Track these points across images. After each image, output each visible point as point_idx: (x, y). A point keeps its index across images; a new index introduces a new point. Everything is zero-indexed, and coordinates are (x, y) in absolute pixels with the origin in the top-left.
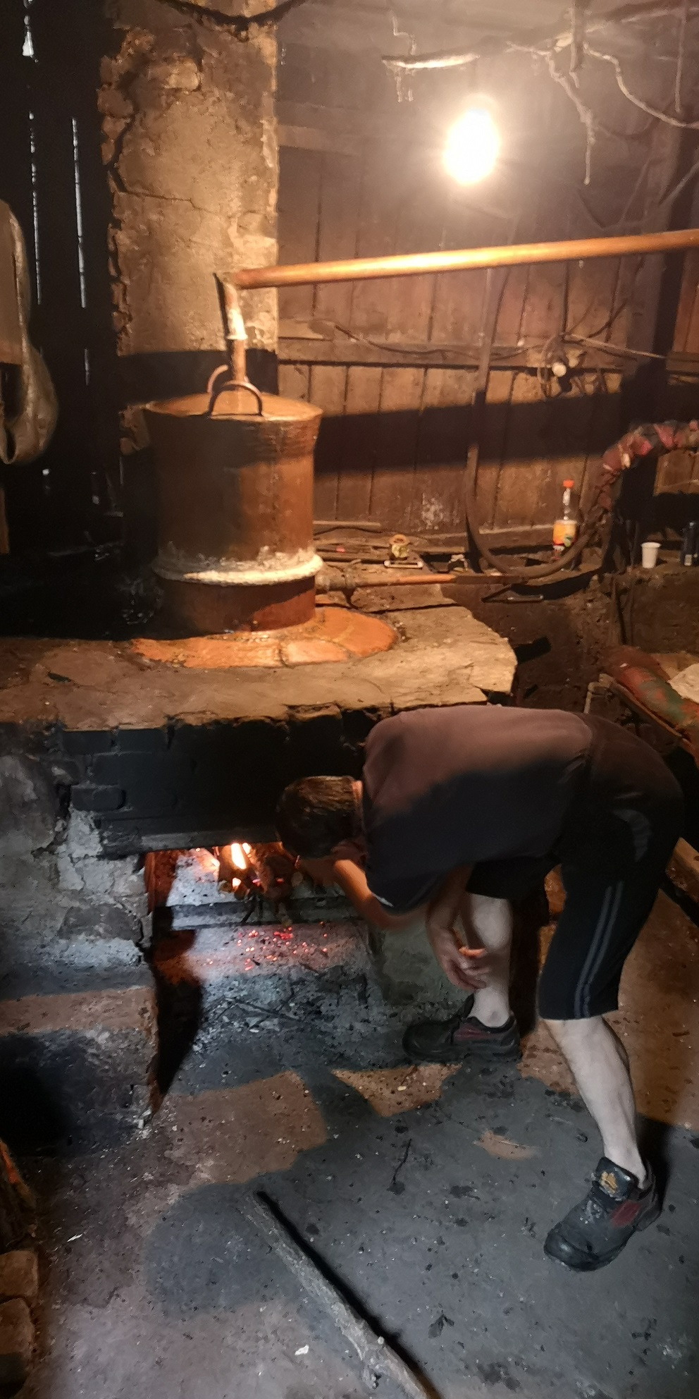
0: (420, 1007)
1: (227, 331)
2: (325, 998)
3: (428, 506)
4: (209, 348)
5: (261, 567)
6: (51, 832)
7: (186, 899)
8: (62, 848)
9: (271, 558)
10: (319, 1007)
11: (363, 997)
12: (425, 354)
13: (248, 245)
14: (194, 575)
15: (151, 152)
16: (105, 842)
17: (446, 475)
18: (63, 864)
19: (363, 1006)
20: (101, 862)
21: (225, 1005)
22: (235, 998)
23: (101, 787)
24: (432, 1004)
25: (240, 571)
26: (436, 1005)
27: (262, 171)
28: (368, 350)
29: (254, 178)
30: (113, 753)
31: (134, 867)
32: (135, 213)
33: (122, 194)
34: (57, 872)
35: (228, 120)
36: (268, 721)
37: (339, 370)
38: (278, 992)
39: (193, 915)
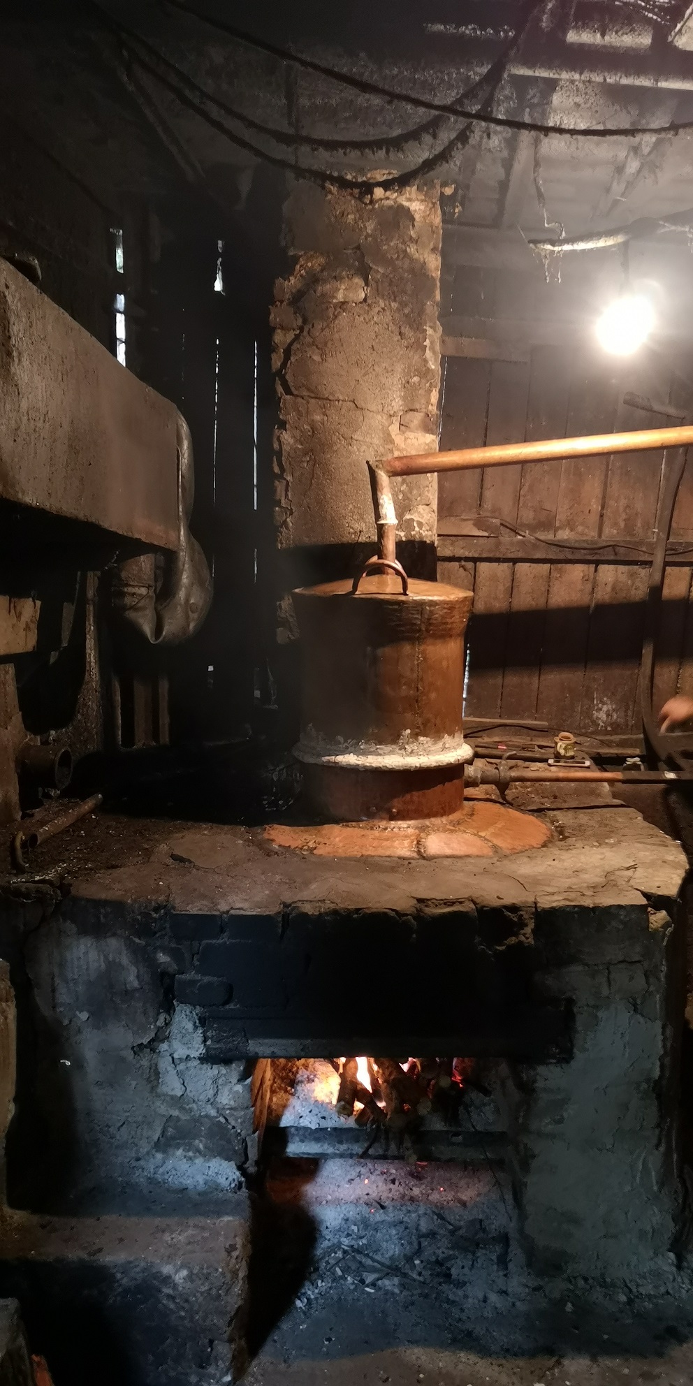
0: (570, 1282)
1: (378, 516)
2: (457, 1258)
3: (600, 705)
4: (367, 540)
5: (403, 751)
6: (152, 1027)
7: (301, 1120)
8: (164, 1046)
9: (413, 742)
10: (449, 1269)
11: (503, 1261)
12: (594, 550)
13: (409, 441)
14: (332, 758)
15: (317, 358)
16: (209, 1043)
17: (618, 673)
18: (164, 1064)
19: (501, 1273)
20: (205, 1066)
21: (340, 1254)
22: (352, 1246)
23: (206, 979)
24: (586, 1279)
25: (381, 755)
26: (591, 1281)
27: (424, 373)
28: (535, 547)
29: (416, 379)
30: (220, 941)
31: (239, 1075)
32: (300, 414)
33: (288, 397)
34: (157, 1074)
35: (392, 327)
36: (393, 914)
37: (505, 566)
38: (402, 1244)
39: (310, 1140)
